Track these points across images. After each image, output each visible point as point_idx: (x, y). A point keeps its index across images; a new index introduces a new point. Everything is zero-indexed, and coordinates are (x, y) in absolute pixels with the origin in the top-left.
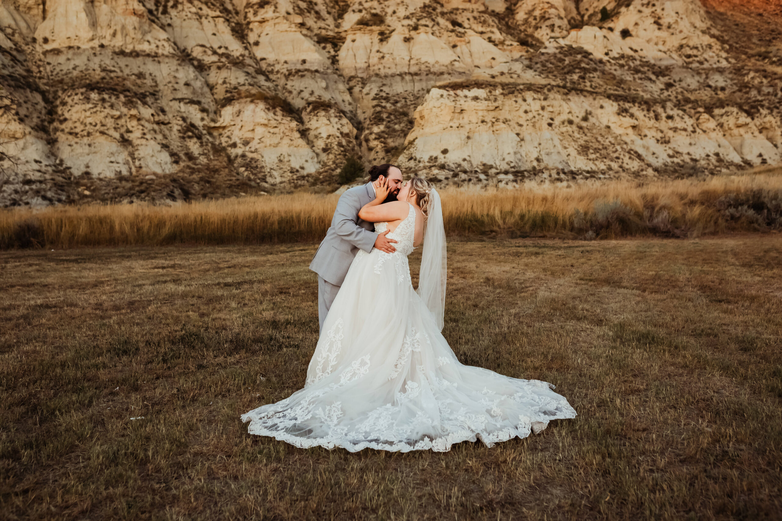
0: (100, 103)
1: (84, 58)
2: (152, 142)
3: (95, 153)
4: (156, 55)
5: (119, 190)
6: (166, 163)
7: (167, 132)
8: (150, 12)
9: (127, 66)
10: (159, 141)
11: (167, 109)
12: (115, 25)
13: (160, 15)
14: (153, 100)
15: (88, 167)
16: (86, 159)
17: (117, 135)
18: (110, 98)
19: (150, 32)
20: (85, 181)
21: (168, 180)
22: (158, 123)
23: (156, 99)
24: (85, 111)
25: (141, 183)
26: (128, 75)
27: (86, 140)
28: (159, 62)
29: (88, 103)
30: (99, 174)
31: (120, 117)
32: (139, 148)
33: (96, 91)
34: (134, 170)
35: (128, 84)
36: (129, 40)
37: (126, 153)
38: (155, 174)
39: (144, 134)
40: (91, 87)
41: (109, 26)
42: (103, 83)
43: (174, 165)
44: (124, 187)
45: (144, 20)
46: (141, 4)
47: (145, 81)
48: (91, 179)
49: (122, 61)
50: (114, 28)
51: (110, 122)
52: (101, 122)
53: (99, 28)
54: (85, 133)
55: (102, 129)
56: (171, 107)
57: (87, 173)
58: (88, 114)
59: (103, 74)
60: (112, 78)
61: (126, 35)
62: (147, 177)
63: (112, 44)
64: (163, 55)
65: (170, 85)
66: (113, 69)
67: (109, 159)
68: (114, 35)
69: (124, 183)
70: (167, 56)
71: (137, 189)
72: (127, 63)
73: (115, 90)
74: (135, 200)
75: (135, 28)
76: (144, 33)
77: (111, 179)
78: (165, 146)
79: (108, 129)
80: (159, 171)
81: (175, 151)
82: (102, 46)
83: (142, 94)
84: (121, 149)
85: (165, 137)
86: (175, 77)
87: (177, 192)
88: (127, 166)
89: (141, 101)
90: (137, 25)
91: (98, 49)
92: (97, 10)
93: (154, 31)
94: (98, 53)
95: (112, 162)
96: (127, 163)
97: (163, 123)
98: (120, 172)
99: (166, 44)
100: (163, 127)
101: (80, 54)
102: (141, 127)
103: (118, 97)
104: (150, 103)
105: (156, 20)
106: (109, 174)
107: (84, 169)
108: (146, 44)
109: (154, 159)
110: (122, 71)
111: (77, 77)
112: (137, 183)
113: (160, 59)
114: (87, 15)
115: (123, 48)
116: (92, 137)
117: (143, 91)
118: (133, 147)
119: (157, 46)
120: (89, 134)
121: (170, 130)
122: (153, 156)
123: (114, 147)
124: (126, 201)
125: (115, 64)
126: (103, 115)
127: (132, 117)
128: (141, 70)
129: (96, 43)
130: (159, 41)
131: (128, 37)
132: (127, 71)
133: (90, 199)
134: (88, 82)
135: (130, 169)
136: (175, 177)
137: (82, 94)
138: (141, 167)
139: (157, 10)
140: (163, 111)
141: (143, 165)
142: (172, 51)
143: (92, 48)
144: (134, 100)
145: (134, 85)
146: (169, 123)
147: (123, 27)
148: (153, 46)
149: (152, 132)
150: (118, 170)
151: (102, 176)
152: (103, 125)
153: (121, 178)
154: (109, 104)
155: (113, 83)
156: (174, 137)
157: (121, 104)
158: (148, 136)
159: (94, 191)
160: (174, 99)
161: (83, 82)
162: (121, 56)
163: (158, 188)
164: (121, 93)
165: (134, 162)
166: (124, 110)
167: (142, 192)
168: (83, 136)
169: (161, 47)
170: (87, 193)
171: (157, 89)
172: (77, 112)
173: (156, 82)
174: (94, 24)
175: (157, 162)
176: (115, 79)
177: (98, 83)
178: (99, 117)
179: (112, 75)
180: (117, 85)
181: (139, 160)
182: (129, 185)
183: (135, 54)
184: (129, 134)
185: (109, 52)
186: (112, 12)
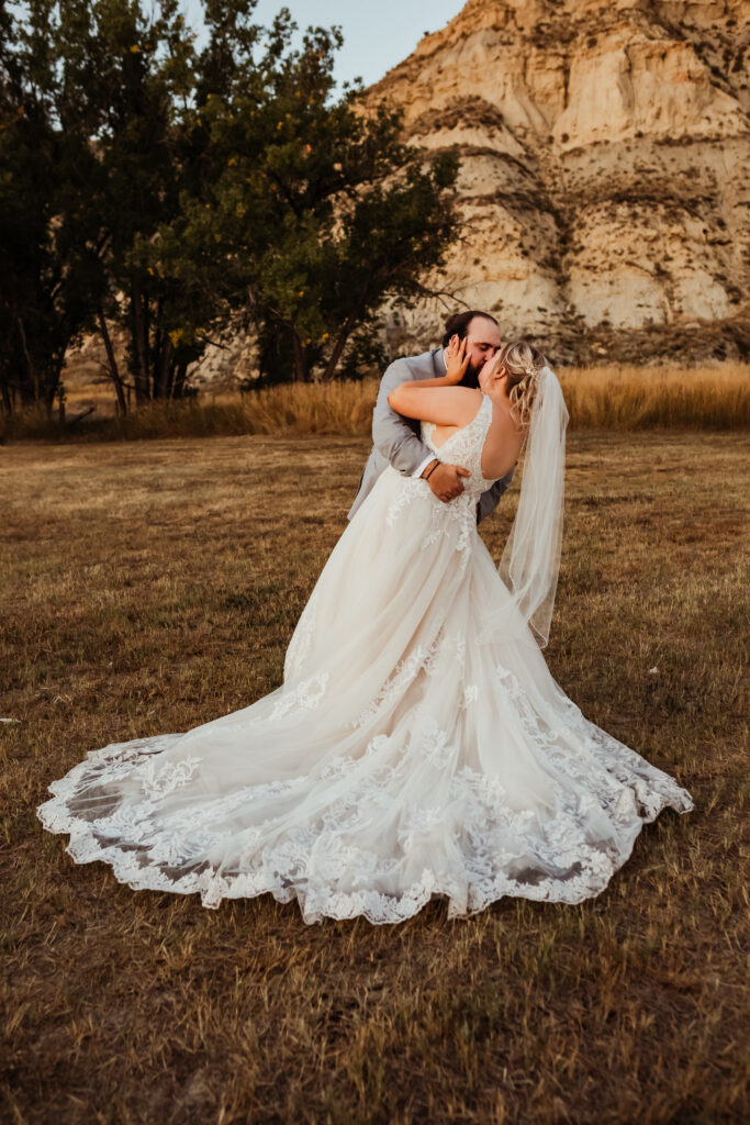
0: (629, 220)
1: (613, 156)
2: (701, 273)
3: (618, 293)
4: (718, 138)
5: (646, 346)
6: (719, 304)
7: (725, 256)
8: (715, 71)
9: (673, 160)
10: (711, 270)
11: (727, 220)
12: (660, 100)
13: (730, 74)
14: (707, 208)
15: (607, 314)
16: (605, 304)
17: (650, 266)
18: (644, 211)
19: (711, 102)
20: (602, 334)
21: (718, 330)
22: (713, 243)
23: (713, 207)
24: (609, 233)
25: (678, 335)
26: (673, 174)
27: (607, 276)
28: (722, 148)
29: (614, 221)
30: (622, 324)
31: (656, 239)
32: (681, 282)
33: (625, 203)
34: (670, 316)
35: (673, 187)
36: (679, 119)
37: (662, 291)
38: (700, 321)
39: (690, 261)
40: (619, 198)
41: (652, 103)
42: (636, 189)
43: (732, 306)
44: (652, 342)
45: (704, 86)
46: (700, 62)
47: (698, 180)
48: (610, 331)
49: (666, 154)
50: (657, 105)
51: (642, 247)
52: (629, 248)
53: (637, 109)
54: (606, 266)
55: (630, 258)
56: (735, 216)
57: (605, 323)
58: (612, 237)
59: (638, 177)
60: (649, 182)
61: (675, 113)
62: (688, 326)
63: (654, 130)
64: (728, 136)
65: (735, 182)
66: (652, 167)
67: (637, 302)
68: (658, 115)
69: (654, 335)
70: (735, 138)
71: (670, 343)
72: (674, 156)
73: (652, 198)
74: (665, 359)
75: (689, 101)
76: (701, 108)
77: (636, 331)
78: (720, 278)
79: (638, 258)
80: (708, 317)
81: (735, 284)
82: (640, 135)
83: (692, 200)
84: (655, 285)
85: (721, 263)
86: (745, 169)
87: (730, 347)
88: (661, 311)
89: (689, 212)
90: (691, 95)
91: (634, 140)
92: (635, 81)
93: (718, 102)
94: (633, 146)
95: (640, 306)
96: (662, 306)
97: (721, 243)
98: (651, 320)
99: (734, 119)
100: (719, 248)
101: (609, 151)
102: (686, 252)
103: (655, 209)
104: (702, 213)
105: (722, 83)
106: (636, 323)
107: (601, 318)
108: (705, 122)
109: (702, 298)
110: (665, 169)
111: (602, 186)
112: (672, 336)
113: (724, 144)
114: (621, 92)
115: (670, 134)
116: (615, 271)
117: (693, 196)
118: (672, 281)
119: (721, 124)
120: (611, 267)
121: (731, 252)
122: (700, 294)
123: (645, 283)
124: (653, 362)
125: (656, 160)
126: (633, 237)
127: (674, 236)
128: (694, 164)
129: (632, 132)
130: (725, 114)
131: (677, 117)
132: (672, 168)
133: (604, 361)
134: (615, 190)
135: (666, 314)
136: (730, 324)
137: (606, 209)
138: (681, 312)
139: (726, 66)
140: (722, 224)
141: (684, 308)
142: (743, 128)
143: (626, 140)
144: (679, 210)
145: (681, 189)
146: (729, 242)
147: (672, 102)
148: (715, 125)
149: (702, 257)
150: (648, 317)
151: (624, 327)
152: (632, 253)
153: (651, 328)
154: (642, 220)
155: (651, 188)
156: (735, 262)
157: (659, 219)
158: (695, 265)
159: (612, 348)
160: (741, 204)
161: (609, 192)
162: (666, 147)
163: (701, 341)
164: (661, 202)
165: (671, 305)
166: (663, 227)
167: (678, 348)
168: (603, 271)
169: (726, 123)
170: (602, 351)
171: (715, 191)
172: (598, 236)
173: (714, 180)
174: (630, 105)
175: (706, 303)
176: (655, 182)
177: (629, 190)
178: (628, 241)
179: (651, 176)
180: (656, 190)
181: (680, 301)
182: (658, 338)
183: (687, 141)
184: (668, 263)
185: (648, 142)
186: (656, 82)
